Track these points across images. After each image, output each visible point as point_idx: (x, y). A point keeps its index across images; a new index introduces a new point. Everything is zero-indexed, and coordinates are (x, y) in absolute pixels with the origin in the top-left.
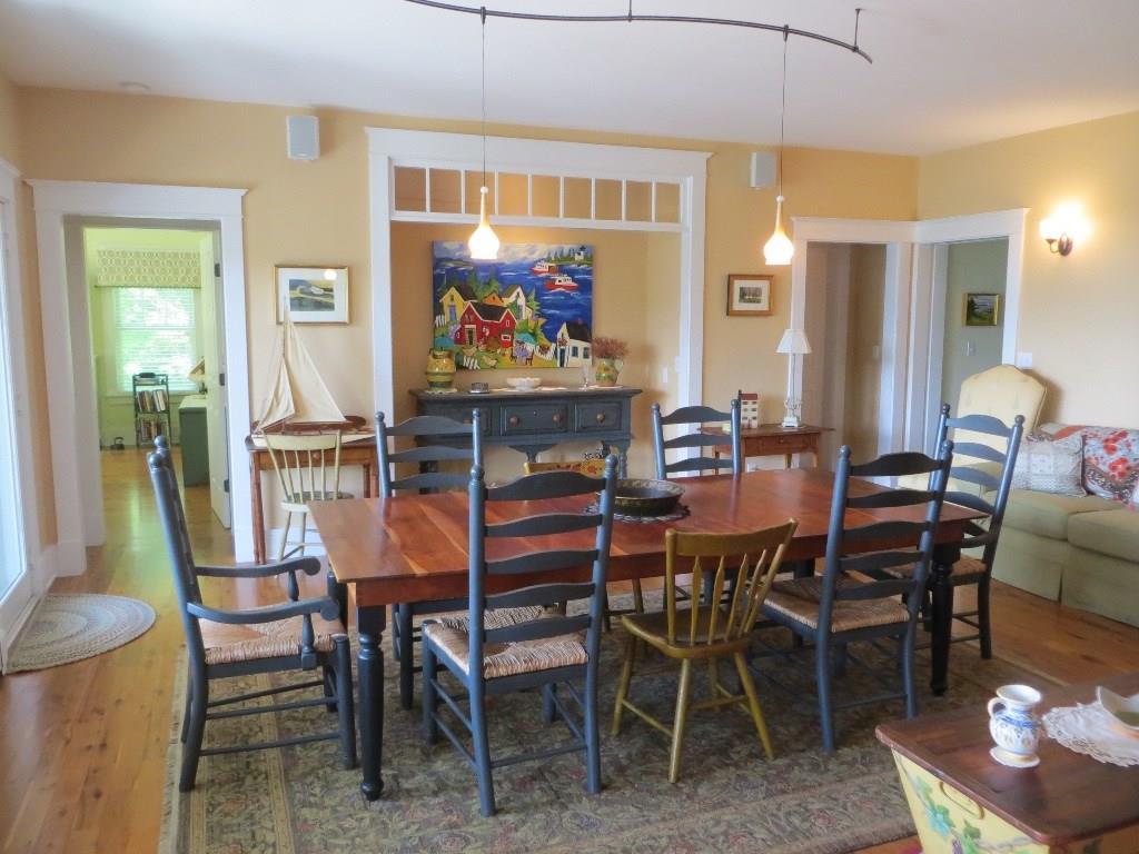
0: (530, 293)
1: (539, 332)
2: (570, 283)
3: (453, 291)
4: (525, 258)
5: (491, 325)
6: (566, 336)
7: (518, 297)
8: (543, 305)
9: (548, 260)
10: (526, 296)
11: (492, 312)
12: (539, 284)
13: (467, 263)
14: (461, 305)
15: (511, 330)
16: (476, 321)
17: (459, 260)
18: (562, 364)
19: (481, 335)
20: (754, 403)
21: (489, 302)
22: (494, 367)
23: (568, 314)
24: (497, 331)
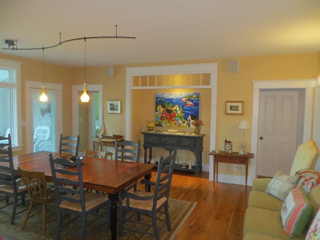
0: (180, 106)
1: (182, 117)
2: (192, 104)
3: (160, 106)
4: (179, 97)
5: (169, 115)
6: (190, 119)
7: (177, 108)
8: (184, 110)
9: (185, 97)
10: (179, 107)
11: (170, 111)
12: (183, 104)
13: (164, 98)
14: (162, 110)
15: (175, 116)
16: (166, 114)
17: (162, 98)
18: (189, 127)
19: (167, 118)
20: (229, 144)
21: (169, 109)
22: (170, 126)
23: (191, 112)
24: (171, 117)
